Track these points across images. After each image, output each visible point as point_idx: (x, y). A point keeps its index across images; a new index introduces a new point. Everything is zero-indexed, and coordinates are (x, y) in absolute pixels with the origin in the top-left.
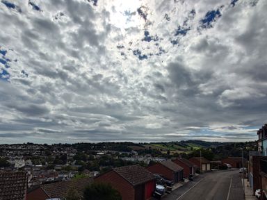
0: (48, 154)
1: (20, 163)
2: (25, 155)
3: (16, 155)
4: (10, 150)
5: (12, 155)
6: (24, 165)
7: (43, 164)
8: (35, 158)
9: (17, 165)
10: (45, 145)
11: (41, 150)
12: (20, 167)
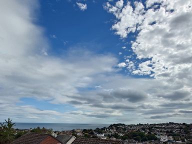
0: (187, 132)
1: (164, 138)
2: (167, 132)
3: (161, 132)
4: (157, 128)
5: (158, 131)
6: (167, 140)
7: (183, 141)
8: (175, 135)
9: (162, 140)
10: (184, 124)
11: (181, 128)
12: (164, 141)
